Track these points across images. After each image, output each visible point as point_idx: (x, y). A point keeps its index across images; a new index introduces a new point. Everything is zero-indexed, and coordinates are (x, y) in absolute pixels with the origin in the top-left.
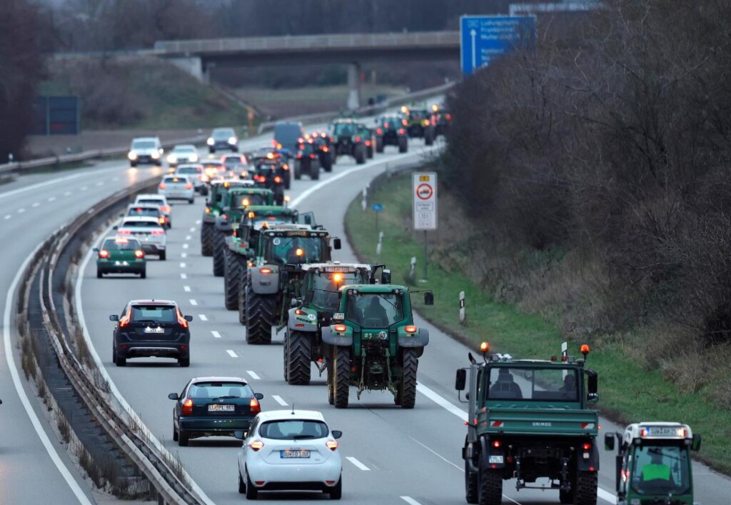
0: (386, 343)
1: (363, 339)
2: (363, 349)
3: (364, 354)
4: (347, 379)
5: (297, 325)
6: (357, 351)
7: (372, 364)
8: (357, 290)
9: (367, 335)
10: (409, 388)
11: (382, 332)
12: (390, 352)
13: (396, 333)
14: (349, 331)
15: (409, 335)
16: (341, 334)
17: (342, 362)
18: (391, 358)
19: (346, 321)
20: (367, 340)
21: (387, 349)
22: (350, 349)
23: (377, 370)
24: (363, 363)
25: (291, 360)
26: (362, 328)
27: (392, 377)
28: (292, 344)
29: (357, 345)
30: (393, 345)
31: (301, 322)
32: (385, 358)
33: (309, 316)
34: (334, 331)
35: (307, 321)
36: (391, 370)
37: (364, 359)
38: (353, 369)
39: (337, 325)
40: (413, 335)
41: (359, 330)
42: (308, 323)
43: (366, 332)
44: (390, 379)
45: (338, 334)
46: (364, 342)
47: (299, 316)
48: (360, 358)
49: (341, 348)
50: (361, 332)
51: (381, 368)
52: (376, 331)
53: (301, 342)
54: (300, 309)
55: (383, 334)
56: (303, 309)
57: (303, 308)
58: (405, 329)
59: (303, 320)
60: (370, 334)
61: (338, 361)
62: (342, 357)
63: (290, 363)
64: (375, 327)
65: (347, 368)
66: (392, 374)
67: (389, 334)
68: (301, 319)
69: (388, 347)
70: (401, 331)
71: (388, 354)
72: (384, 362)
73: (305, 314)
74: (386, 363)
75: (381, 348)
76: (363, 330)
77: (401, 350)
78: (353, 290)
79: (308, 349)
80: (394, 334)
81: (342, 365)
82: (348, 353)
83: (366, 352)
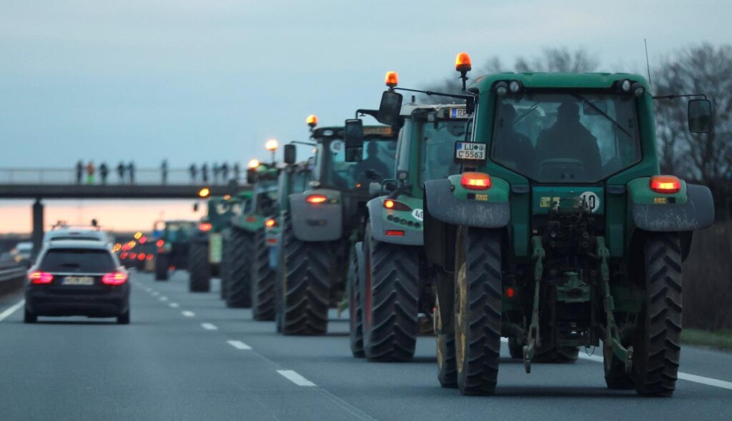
0: (598, 223)
1: (535, 211)
2: (537, 239)
3: (539, 251)
4: (495, 316)
5: (387, 232)
6: (520, 244)
7: (562, 278)
8: (519, 83)
9: (546, 201)
10: (663, 351)
11: (588, 194)
12: (607, 246)
13: (625, 196)
14: (501, 189)
15: (662, 200)
16: (479, 197)
17: (481, 271)
18: (614, 264)
19: (491, 165)
20: (550, 214)
21: (600, 239)
22: (502, 234)
23: (577, 293)
24: (538, 275)
25: (376, 303)
26: (532, 182)
27: (615, 313)
28: (378, 268)
29: (521, 229)
30: (615, 228)
31: (398, 226)
32: (596, 262)
33: (414, 213)
34: (459, 189)
35: (410, 223)
36: (612, 293)
37: (539, 265)
38: (510, 292)
39: (466, 174)
40: (672, 200)
41: (523, 188)
42: (413, 228)
43: (546, 195)
44: (610, 317)
45: (471, 196)
46: (539, 221)
47: (391, 213)
48: (527, 264)
49: (479, 233)
50: (531, 193)
51: (586, 289)
52: (572, 190)
53: (397, 262)
54: (393, 198)
55: (591, 199)
56: (401, 199)
57: (400, 196)
58: (651, 183)
59: (403, 221)
60: (557, 199)
61: (472, 268)
62: (482, 258)
63: (374, 309)
64: (568, 179)
65: (495, 285)
66: (616, 305)
67: (605, 198)
68: (397, 220)
69: (603, 232)
70: (639, 189)
71: (603, 251)
72: (593, 272)
73: (408, 209)
74: (599, 276)
75: (586, 235)
76: (536, 189)
77: (640, 240)
78: (508, 82)
79: (412, 278)
80: (618, 198)
81: (483, 278)
82: (496, 247)
83: (545, 245)
